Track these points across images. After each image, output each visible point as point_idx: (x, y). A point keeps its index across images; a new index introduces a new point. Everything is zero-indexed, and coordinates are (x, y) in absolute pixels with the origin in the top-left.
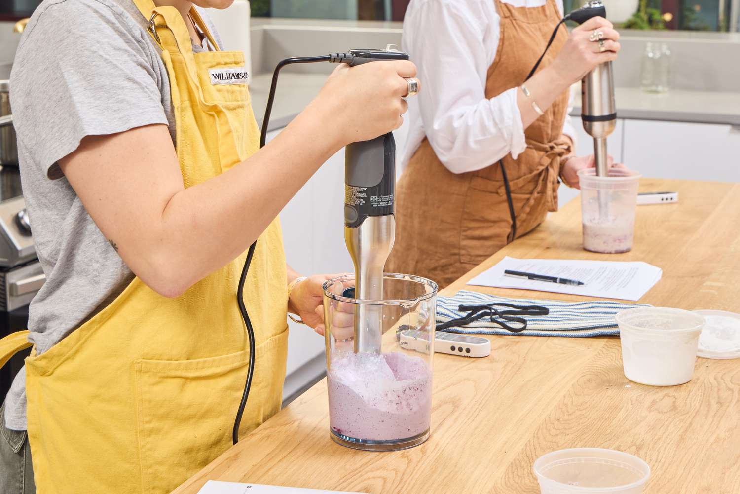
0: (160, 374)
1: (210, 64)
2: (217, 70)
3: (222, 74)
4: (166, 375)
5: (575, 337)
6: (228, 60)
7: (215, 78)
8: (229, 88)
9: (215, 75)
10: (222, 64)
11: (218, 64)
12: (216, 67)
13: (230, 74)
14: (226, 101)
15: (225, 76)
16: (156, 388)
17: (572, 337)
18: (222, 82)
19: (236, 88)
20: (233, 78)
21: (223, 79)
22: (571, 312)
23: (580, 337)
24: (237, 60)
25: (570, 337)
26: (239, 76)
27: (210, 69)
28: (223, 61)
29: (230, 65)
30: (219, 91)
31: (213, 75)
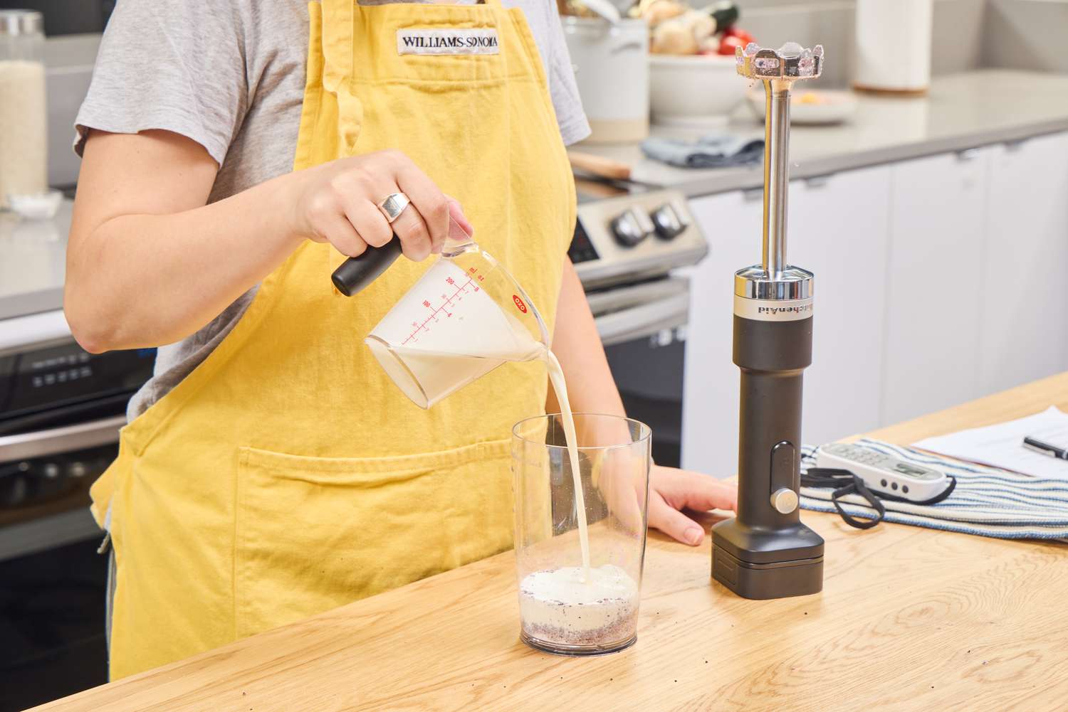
0: (273, 473)
1: (401, 22)
2: (413, 33)
3: (422, 39)
4: (281, 474)
5: (987, 536)
6: (437, 18)
7: (407, 43)
8: (433, 60)
9: (407, 39)
10: (425, 23)
11: (417, 23)
12: (413, 27)
13: (437, 39)
14: (424, 79)
15: (426, 41)
16: (267, 492)
17: (981, 535)
18: (420, 49)
19: (448, 61)
20: (443, 45)
21: (422, 46)
22: (1011, 492)
23: (995, 538)
24: (453, 18)
25: (979, 535)
26: (457, 43)
27: (401, 29)
28: (427, 18)
29: (438, 25)
30: (411, 63)
31: (404, 39)
